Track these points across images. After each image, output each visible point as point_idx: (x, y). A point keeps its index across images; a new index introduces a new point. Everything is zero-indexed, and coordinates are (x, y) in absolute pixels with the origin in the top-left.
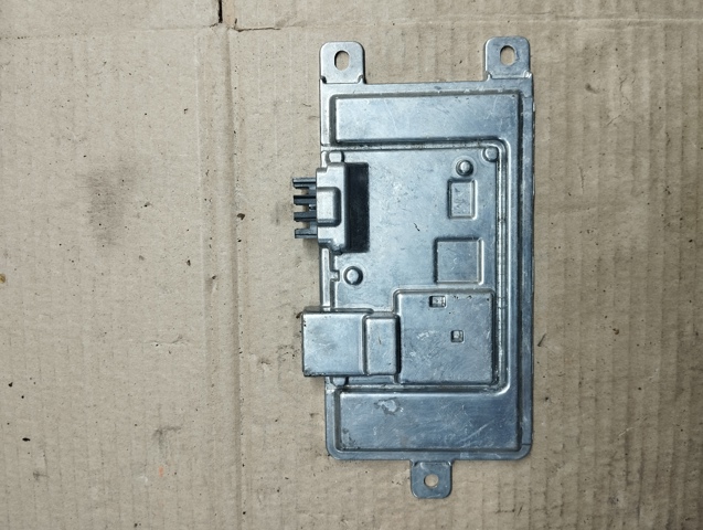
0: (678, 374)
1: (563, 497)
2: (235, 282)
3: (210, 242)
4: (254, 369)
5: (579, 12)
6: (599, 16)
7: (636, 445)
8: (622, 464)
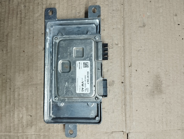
0: (7, 40)
1: (38, 8)
2: (124, 65)
3: (131, 76)
4: (119, 42)
5: (34, 136)
6: (28, 135)
7: (19, 21)
8: (22, 16)
